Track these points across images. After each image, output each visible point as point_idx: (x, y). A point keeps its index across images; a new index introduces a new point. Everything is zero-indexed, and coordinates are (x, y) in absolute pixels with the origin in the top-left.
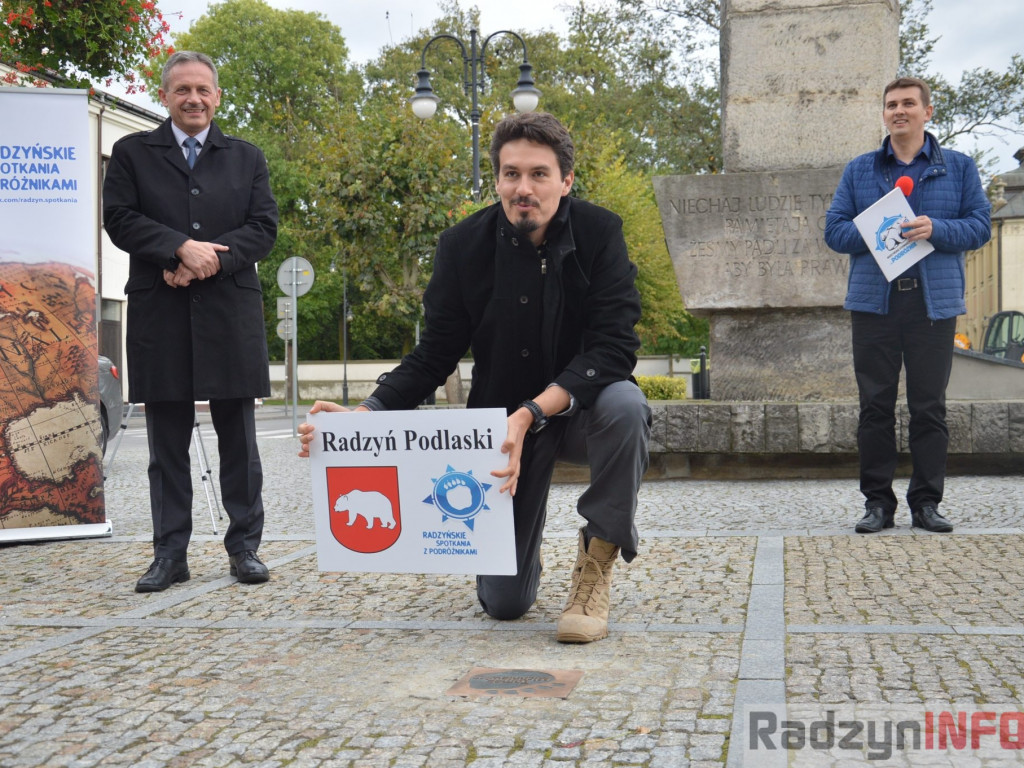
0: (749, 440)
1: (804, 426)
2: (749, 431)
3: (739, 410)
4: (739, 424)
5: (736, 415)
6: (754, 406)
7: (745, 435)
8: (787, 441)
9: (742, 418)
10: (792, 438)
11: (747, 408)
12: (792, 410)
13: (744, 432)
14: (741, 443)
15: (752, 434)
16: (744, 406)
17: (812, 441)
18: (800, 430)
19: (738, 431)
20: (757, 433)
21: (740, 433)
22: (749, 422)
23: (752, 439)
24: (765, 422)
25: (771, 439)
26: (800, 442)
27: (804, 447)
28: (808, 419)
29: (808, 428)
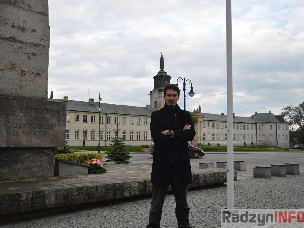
0: (26, 206)
1: (46, 198)
2: (26, 203)
3: (23, 195)
4: (23, 200)
5: (21, 197)
6: (28, 193)
7: (25, 205)
8: (40, 205)
9: (24, 198)
10: (42, 203)
11: (25, 194)
12: (42, 193)
13: (24, 203)
14: (23, 208)
15: (27, 204)
16: (25, 193)
17: (49, 203)
18: (45, 200)
19: (22, 203)
20: (29, 203)
21: (23, 204)
22: (26, 199)
23: (27, 206)
24: (32, 198)
25: (34, 205)
26: (45, 204)
27: (46, 206)
28: (48, 195)
29: (48, 199)
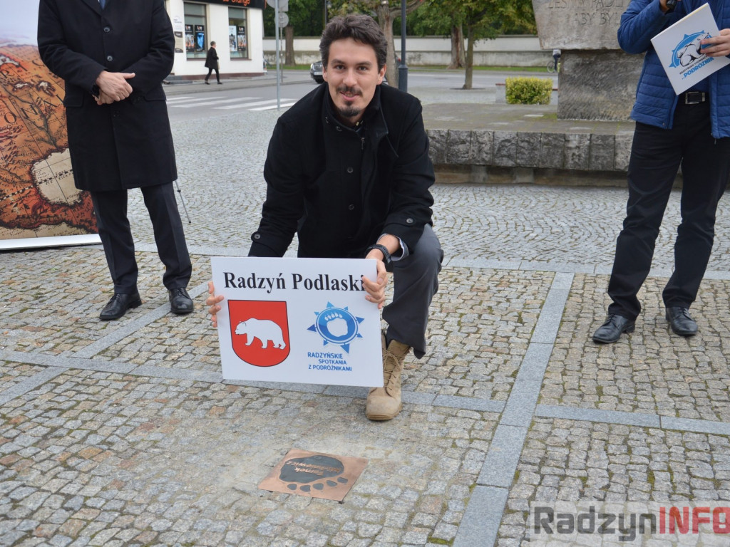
0: (577, 160)
1: (619, 151)
2: (577, 154)
3: (571, 138)
4: (570, 148)
5: (568, 141)
6: (582, 135)
7: (574, 157)
8: (605, 162)
9: (573, 144)
10: (609, 160)
11: (577, 136)
12: (611, 139)
13: (574, 154)
14: (571, 162)
15: (579, 156)
16: (575, 135)
17: (623, 162)
18: (615, 154)
19: (570, 153)
20: (583, 155)
21: (571, 155)
22: (578, 147)
23: (579, 160)
24: (590, 147)
25: (593, 160)
26: (615, 163)
27: (618, 167)
28: (622, 146)
29: (622, 153)
